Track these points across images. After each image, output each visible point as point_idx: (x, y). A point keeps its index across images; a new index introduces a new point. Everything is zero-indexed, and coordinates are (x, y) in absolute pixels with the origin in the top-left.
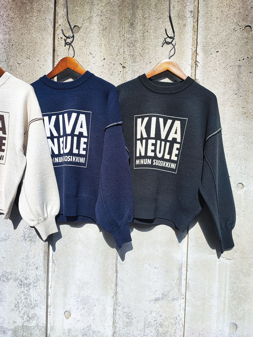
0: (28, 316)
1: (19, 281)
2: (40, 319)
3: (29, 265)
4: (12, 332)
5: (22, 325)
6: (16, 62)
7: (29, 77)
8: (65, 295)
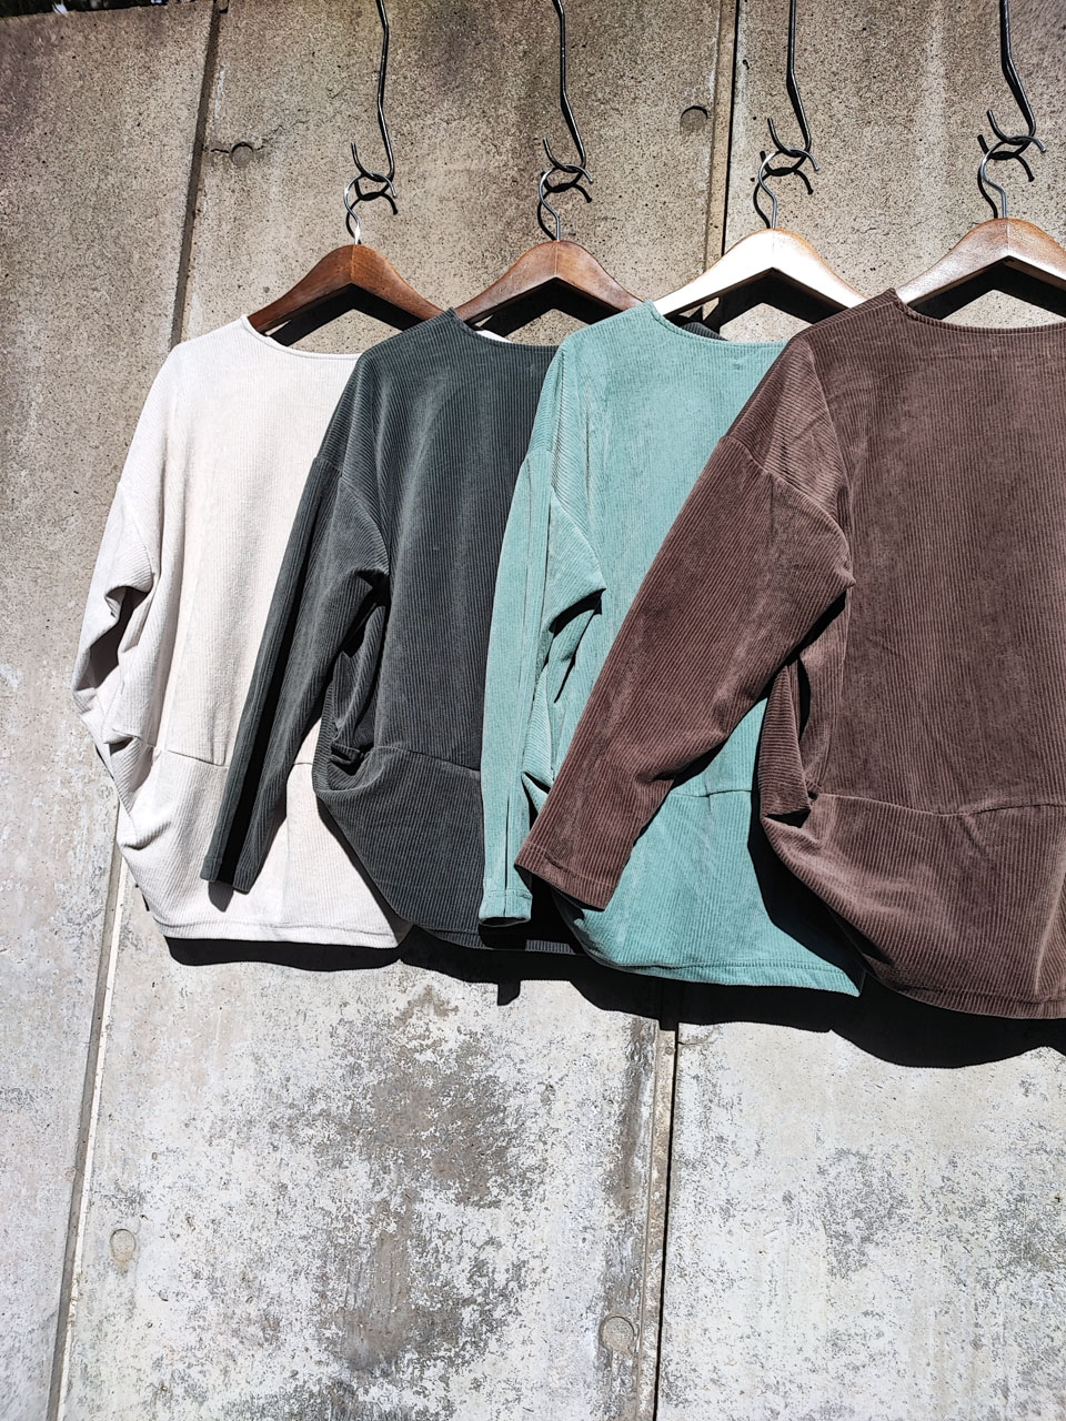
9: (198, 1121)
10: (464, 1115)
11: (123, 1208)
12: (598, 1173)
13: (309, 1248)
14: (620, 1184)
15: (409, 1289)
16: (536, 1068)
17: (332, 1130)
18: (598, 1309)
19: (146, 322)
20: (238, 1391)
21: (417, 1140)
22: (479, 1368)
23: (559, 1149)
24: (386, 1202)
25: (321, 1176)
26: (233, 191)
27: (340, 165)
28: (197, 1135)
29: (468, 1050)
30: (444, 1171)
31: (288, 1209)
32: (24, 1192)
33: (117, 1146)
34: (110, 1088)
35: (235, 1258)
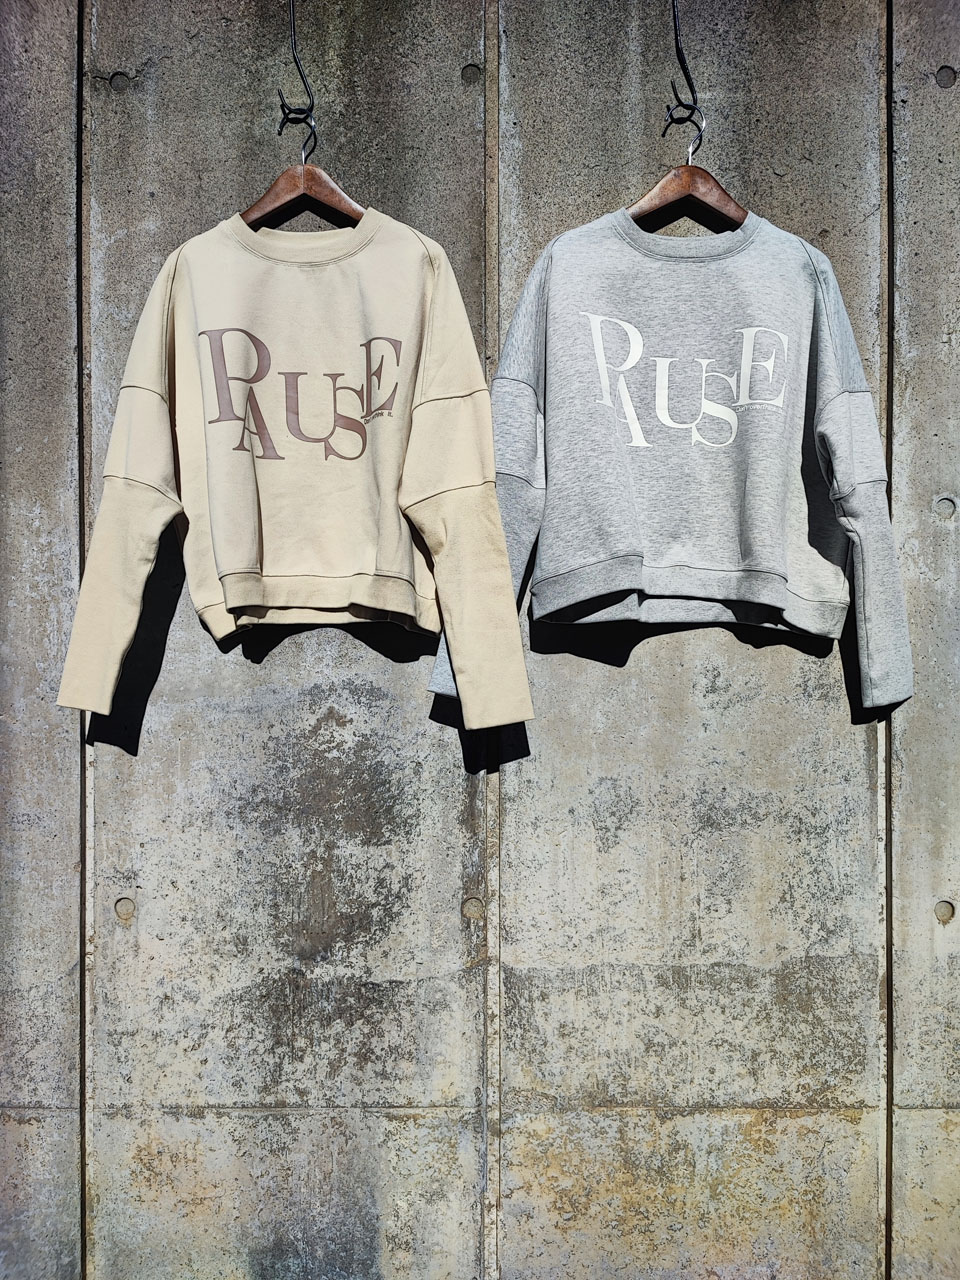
0: (823, 927)
1: (791, 820)
2: (860, 933)
3: (821, 769)
4: (774, 978)
5: (803, 954)
6: (770, 171)
7: (810, 212)
8: (936, 852)
9: (172, 818)
10: (363, 789)
11: (122, 884)
12: (454, 813)
13: (263, 889)
14: (470, 818)
15: (335, 904)
16: (407, 752)
17: (271, 811)
18: (460, 896)
19: (53, 220)
20: (222, 989)
21: (332, 810)
22: (386, 944)
23: (428, 802)
24: (313, 851)
25: (266, 842)
26: (116, 113)
27: (202, 94)
28: (172, 828)
29: (363, 745)
30: (351, 827)
31: (245, 865)
32: (41, 884)
33: (112, 843)
34: (101, 803)
35: (212, 903)
